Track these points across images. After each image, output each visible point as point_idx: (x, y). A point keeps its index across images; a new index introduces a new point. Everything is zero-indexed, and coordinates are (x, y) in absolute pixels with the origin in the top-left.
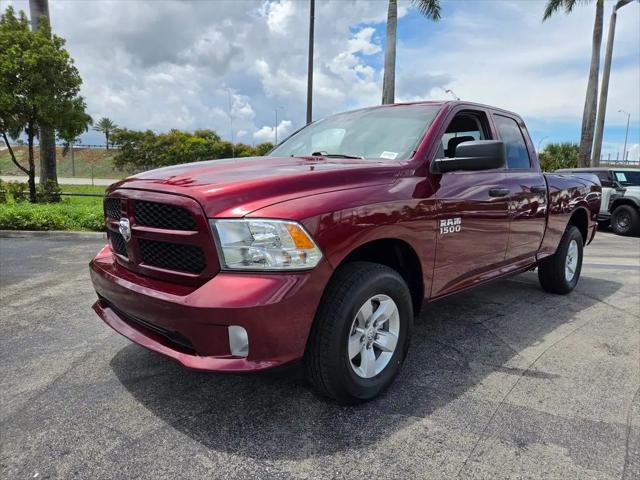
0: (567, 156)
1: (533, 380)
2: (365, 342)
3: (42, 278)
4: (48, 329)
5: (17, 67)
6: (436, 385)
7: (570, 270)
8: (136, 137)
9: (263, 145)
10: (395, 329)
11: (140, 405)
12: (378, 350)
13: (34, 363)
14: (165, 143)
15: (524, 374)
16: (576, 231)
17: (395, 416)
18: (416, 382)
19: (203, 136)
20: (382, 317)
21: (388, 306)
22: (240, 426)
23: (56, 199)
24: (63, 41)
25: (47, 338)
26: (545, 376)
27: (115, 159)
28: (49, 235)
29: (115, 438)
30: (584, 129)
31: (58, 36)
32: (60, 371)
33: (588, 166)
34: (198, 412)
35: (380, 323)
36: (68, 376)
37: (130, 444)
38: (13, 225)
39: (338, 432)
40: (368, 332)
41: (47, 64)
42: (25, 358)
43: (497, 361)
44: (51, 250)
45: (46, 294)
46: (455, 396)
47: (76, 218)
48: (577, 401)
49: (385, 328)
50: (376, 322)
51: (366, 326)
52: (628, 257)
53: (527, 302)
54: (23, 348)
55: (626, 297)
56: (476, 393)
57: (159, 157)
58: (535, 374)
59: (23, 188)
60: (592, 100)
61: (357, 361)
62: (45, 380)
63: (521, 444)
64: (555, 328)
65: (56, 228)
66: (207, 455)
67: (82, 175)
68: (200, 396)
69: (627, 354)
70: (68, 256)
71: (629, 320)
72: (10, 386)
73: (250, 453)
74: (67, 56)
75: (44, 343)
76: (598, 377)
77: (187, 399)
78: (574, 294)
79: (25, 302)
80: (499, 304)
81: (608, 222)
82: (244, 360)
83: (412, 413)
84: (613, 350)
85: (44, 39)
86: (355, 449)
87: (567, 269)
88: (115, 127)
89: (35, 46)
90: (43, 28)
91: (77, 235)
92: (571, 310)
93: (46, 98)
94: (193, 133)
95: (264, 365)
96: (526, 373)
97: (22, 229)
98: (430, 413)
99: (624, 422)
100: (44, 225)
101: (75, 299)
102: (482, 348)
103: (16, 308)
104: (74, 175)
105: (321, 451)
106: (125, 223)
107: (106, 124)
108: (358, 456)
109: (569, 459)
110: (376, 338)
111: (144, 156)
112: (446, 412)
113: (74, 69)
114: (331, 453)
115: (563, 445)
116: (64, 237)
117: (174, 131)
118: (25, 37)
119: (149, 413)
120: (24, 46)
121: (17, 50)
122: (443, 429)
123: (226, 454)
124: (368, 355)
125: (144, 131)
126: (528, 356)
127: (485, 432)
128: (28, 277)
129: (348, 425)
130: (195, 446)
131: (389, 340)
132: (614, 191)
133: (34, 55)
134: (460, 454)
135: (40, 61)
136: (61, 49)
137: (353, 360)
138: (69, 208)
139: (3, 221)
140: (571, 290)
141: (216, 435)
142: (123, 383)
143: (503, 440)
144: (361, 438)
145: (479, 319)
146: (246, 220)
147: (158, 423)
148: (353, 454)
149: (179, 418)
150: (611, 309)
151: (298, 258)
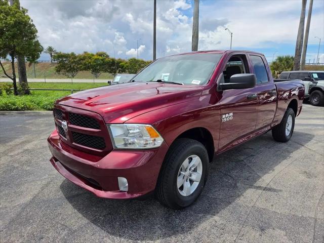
0: (287, 62)
1: (269, 193)
2: (185, 179)
3: (23, 138)
4: (28, 168)
5: (4, 25)
6: (221, 197)
7: (288, 130)
8: (66, 56)
9: (131, 59)
10: (200, 171)
11: (76, 211)
12: (191, 182)
13: (23, 188)
14: (81, 59)
15: (264, 190)
16: (291, 111)
17: (200, 215)
18: (211, 196)
19: (100, 55)
20: (193, 166)
21: (196, 160)
22: (125, 222)
23: (27, 93)
24: (27, 10)
25: (29, 173)
26: (275, 190)
27: (56, 67)
28: (25, 113)
29: (64, 230)
30: (297, 50)
31: (24, 8)
32: (36, 192)
33: (298, 70)
34: (104, 214)
35: (193, 169)
36: (40, 195)
37: (72, 232)
38: (7, 108)
39: (173, 225)
40: (187, 173)
41: (19, 23)
42: (18, 185)
43: (251, 182)
44: (27, 122)
45: (26, 148)
46: (230, 203)
47: (38, 104)
48: (290, 205)
49: (195, 170)
50: (191, 168)
51: (186, 171)
52: (318, 119)
53: (266, 147)
54: (17, 180)
55: (316, 143)
56: (240, 201)
57: (78, 66)
58: (270, 190)
59: (11, 87)
60: (301, 34)
61: (182, 188)
62: (29, 198)
63: (262, 230)
64: (280, 163)
65: (28, 109)
66: (109, 238)
67: (39, 77)
68: (104, 205)
69: (316, 177)
70: (35, 125)
71: (318, 157)
72: (12, 201)
73: (130, 237)
74: (29, 19)
75: (27, 176)
76: (301, 191)
77: (98, 207)
78: (290, 142)
79: (16, 152)
80: (252, 149)
81: (308, 99)
82: (126, 193)
83: (209, 213)
84: (309, 175)
85: (17, 10)
86: (181, 234)
87: (286, 130)
88: (55, 51)
89: (13, 14)
90: (16, 4)
91: (40, 113)
92: (288, 152)
93: (20, 40)
94: (95, 54)
95: (136, 195)
96: (265, 189)
97: (11, 110)
98: (218, 213)
99: (313, 216)
100: (22, 108)
101: (40, 151)
102: (243, 175)
103: (11, 156)
104: (35, 77)
105: (165, 235)
106: (65, 123)
107: (50, 49)
108: (183, 238)
109: (286, 238)
110: (190, 176)
111: (71, 66)
112: (225, 212)
113: (33, 25)
114: (170, 236)
115: (283, 230)
116: (33, 114)
117: (85, 53)
118: (7, 9)
119: (80, 215)
120: (7, 14)
121: (4, 16)
122: (224, 222)
123: (118, 238)
124: (187, 185)
125: (70, 53)
126: (266, 179)
127: (245, 223)
128: (16, 138)
129: (178, 221)
130: (104, 233)
131: (197, 176)
132: (311, 83)
133: (13, 19)
134: (232, 236)
135: (15, 22)
136: (26, 14)
137: (179, 188)
138: (35, 98)
139: (2, 107)
140: (289, 140)
141: (113, 227)
142: (67, 198)
143: (253, 227)
144: (184, 228)
145: (242, 158)
146: (125, 124)
147: (85, 221)
148: (180, 237)
149: (95, 218)
150: (309, 151)
151: (152, 142)
